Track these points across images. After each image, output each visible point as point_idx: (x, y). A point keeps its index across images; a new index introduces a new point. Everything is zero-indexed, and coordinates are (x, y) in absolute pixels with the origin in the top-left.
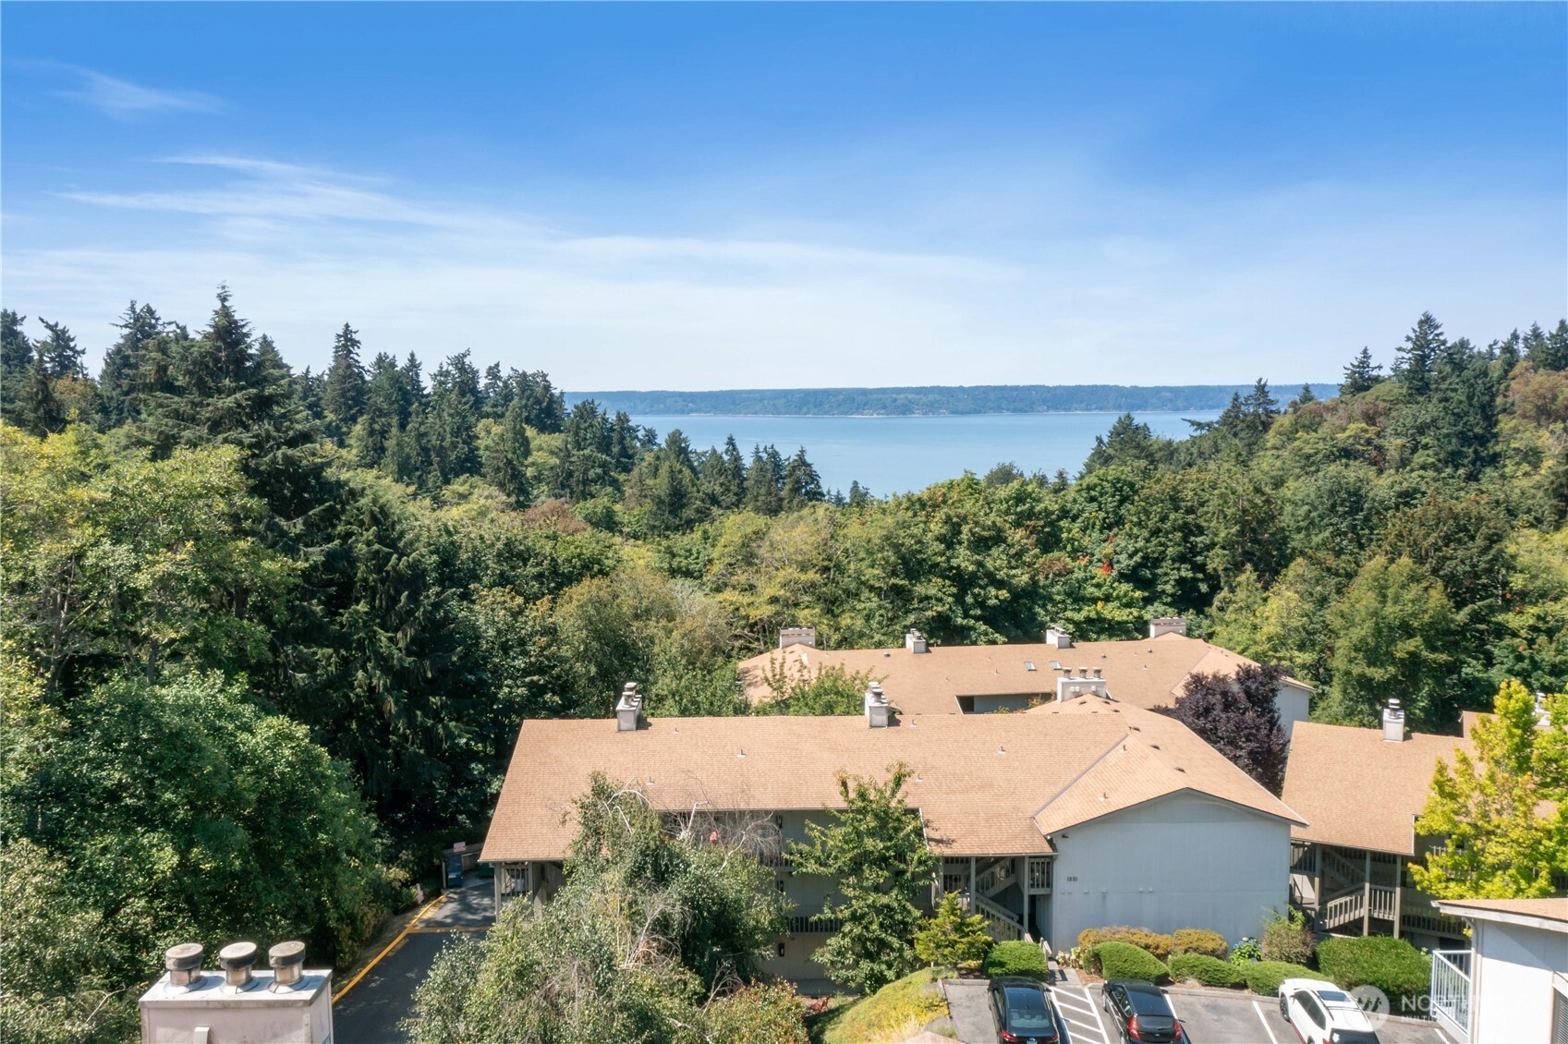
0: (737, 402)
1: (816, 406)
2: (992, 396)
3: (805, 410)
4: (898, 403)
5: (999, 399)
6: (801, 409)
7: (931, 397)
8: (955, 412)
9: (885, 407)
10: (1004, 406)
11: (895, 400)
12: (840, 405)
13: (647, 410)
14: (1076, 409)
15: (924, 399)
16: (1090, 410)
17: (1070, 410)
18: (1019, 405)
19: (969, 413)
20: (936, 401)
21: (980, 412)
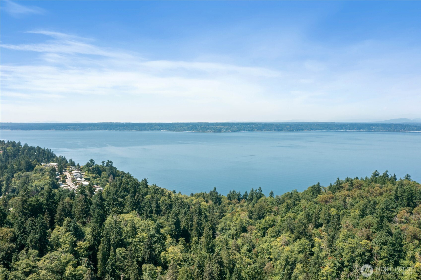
0: (174, 127)
1: (195, 129)
2: (242, 126)
3: (192, 130)
4: (218, 128)
5: (244, 127)
6: (191, 130)
7: (226, 127)
8: (233, 131)
9: (214, 130)
10: (245, 129)
11: (217, 128)
12: (202, 129)
13: (149, 129)
14: (264, 130)
15: (224, 127)
16: (268, 131)
17: (263, 131)
18: (250, 129)
19: (236, 131)
20: (228, 128)
21: (239, 131)
